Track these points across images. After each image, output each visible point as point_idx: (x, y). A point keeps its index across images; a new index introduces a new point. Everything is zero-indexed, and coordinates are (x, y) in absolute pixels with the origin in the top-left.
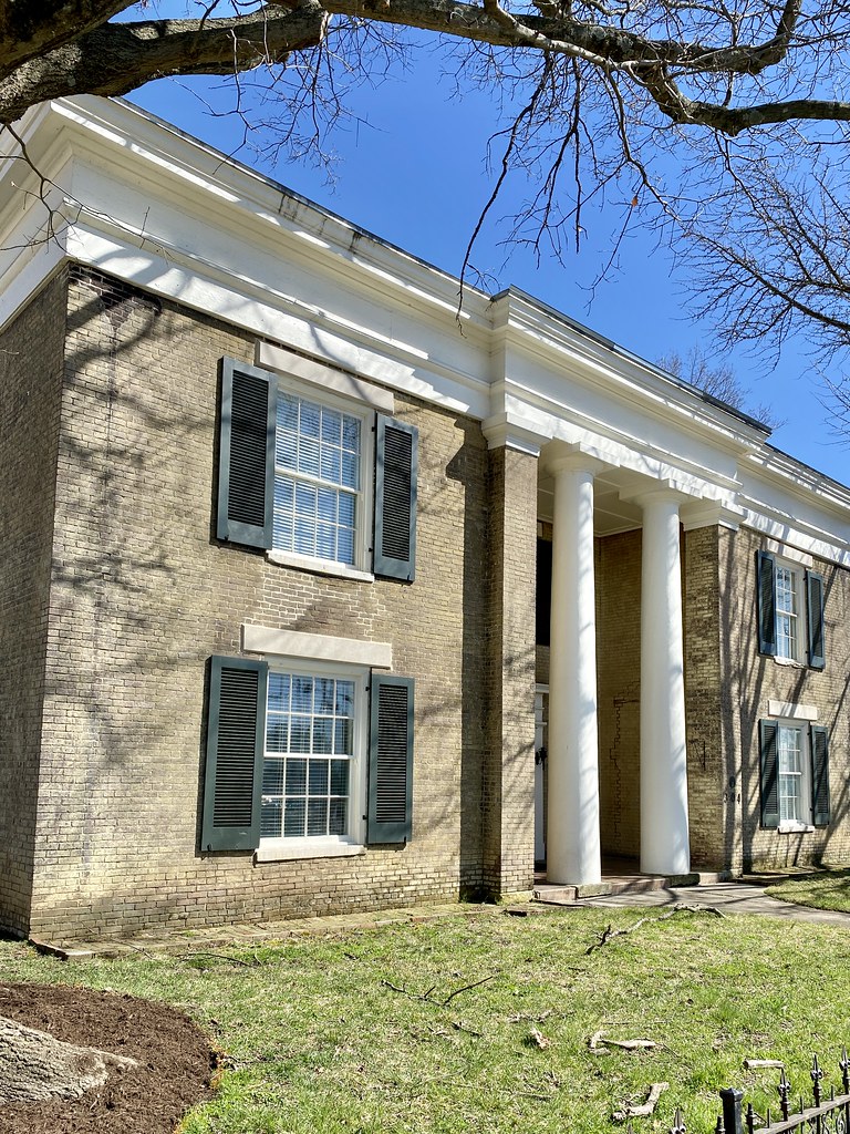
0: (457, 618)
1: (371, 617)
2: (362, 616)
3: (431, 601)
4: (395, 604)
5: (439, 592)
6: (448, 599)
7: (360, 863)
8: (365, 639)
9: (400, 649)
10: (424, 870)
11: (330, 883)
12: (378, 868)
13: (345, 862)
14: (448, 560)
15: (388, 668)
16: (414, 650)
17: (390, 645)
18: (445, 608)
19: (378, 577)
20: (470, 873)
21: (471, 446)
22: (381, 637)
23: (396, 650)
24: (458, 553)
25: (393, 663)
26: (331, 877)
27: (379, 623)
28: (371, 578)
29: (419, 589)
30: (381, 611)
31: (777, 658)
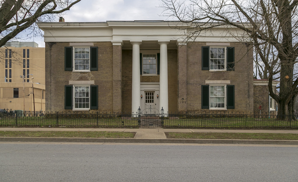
1: (90, 77)
2: (88, 77)
3: (102, 73)
4: (95, 74)
6: (105, 72)
8: (89, 80)
9: (96, 81)
14: (105, 66)
15: (93, 84)
16: (98, 81)
17: (94, 81)
18: (105, 74)
19: (91, 71)
21: (110, 46)
22: (92, 80)
24: (107, 64)
25: (95, 83)
27: (92, 78)
29: (99, 71)
30: (92, 76)
31: (210, 70)
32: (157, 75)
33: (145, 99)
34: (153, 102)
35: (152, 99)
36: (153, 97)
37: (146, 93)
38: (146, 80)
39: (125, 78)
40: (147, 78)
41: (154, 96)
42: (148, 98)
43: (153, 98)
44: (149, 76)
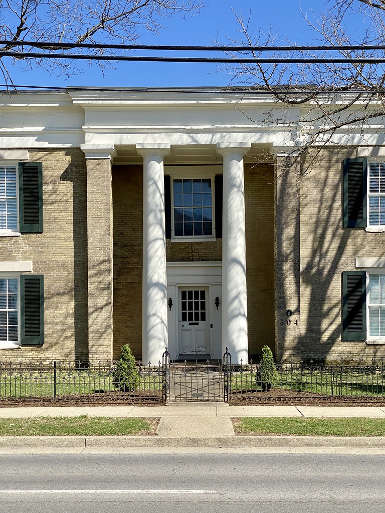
0: (71, 244)
1: (20, 251)
2: (15, 251)
3: (54, 239)
4: (33, 243)
5: (59, 234)
6: (64, 236)
7: (18, 352)
8: (17, 260)
9: (37, 263)
10: (53, 356)
11: (4, 359)
12: (28, 354)
13: (11, 351)
14: (64, 218)
15: (31, 272)
16: (45, 262)
17: (31, 262)
18: (63, 241)
19: (22, 233)
20: (82, 358)
21: (76, 161)
22: (26, 259)
23: (34, 263)
24: (70, 214)
25: (33, 269)
26: (4, 357)
27: (24, 252)
28: (20, 234)
29: (46, 234)
30: (26, 247)
31: (370, 228)
32: (215, 240)
33: (181, 311)
34: (203, 319)
35: (200, 311)
36: (203, 304)
37: (184, 293)
38: (184, 255)
39: (122, 248)
40: (186, 248)
41: (206, 301)
42: (190, 308)
43: (203, 307)
44: (192, 243)
